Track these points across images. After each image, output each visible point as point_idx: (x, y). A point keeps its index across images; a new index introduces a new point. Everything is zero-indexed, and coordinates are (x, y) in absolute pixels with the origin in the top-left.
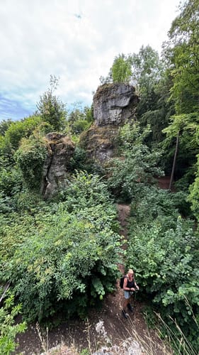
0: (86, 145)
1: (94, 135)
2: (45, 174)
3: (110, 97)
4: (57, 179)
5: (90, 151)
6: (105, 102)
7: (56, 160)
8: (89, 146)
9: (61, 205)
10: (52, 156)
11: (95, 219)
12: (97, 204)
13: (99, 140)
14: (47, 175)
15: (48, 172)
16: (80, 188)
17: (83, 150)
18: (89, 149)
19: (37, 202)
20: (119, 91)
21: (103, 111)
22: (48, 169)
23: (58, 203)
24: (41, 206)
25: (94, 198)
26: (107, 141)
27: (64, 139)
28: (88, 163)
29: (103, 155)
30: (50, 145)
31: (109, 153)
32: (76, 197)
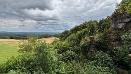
0: (105, 38)
1: (109, 34)
2: (87, 50)
3: (119, 18)
4: (91, 52)
5: (107, 40)
6: (115, 21)
7: (92, 46)
8: (106, 39)
9: (92, 62)
10: (90, 45)
11: (104, 72)
12: (106, 66)
13: (112, 37)
14: (88, 50)
15: (88, 49)
16: (100, 58)
17: (103, 40)
18: (106, 40)
19: (84, 59)
20: (124, 16)
21: (114, 24)
22: (89, 48)
23: (91, 61)
24: (86, 60)
25: (105, 63)
26: (116, 38)
27: (95, 39)
28: (106, 46)
29: (114, 43)
30: (90, 41)
31: (117, 42)
32: (98, 61)
